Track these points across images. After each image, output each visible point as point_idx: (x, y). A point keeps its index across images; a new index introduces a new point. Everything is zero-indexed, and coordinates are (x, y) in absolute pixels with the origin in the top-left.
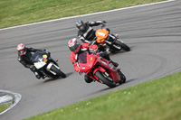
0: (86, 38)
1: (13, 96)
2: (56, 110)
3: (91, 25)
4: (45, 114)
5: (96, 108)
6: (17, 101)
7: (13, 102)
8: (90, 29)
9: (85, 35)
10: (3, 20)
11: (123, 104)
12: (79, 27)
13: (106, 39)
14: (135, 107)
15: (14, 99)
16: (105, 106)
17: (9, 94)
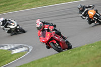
0: (83, 15)
1: (28, 48)
2: (52, 55)
3: (87, 8)
4: (45, 58)
5: (74, 55)
6: (30, 50)
7: (28, 51)
8: (86, 10)
9: (83, 13)
10: (23, 5)
11: (89, 52)
12: (79, 9)
13: (94, 16)
14: (96, 54)
15: (29, 49)
16: (79, 54)
17: (26, 47)
